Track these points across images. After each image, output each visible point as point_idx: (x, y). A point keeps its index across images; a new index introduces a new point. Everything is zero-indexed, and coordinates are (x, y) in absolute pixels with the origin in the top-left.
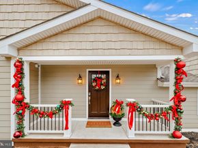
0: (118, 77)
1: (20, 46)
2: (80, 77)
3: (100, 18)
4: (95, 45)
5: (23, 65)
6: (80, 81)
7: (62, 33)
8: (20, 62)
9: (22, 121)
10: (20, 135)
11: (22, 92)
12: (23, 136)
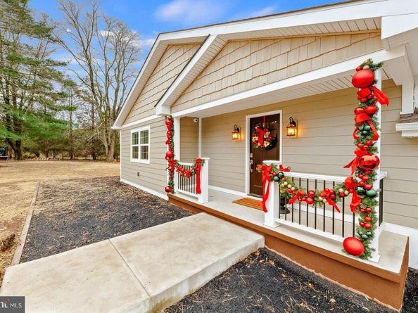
0: (291, 122)
1: (170, 103)
2: (238, 130)
3: (229, 42)
4: (224, 84)
5: (173, 121)
6: (235, 136)
7: (196, 79)
8: (170, 119)
9: (172, 178)
10: (170, 190)
11: (172, 149)
12: (173, 192)
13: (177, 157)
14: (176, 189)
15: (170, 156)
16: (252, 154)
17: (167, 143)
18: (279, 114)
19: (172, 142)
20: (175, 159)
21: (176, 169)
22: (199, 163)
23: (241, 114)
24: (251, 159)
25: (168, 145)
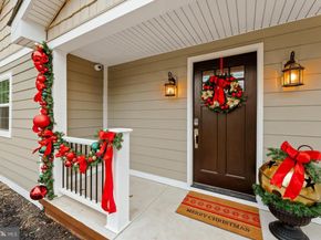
0: (292, 61)
2: (172, 81)
6: (170, 90)
8: (42, 51)
9: (48, 168)
10: (45, 190)
11: (48, 110)
12: (52, 196)
13: (60, 126)
14: (58, 188)
15: (44, 126)
16: (196, 120)
17: (37, 98)
18: (255, 53)
19: (49, 95)
20: (54, 131)
21: (56, 152)
22: (109, 142)
23: (180, 55)
24: (194, 127)
25: (38, 104)
